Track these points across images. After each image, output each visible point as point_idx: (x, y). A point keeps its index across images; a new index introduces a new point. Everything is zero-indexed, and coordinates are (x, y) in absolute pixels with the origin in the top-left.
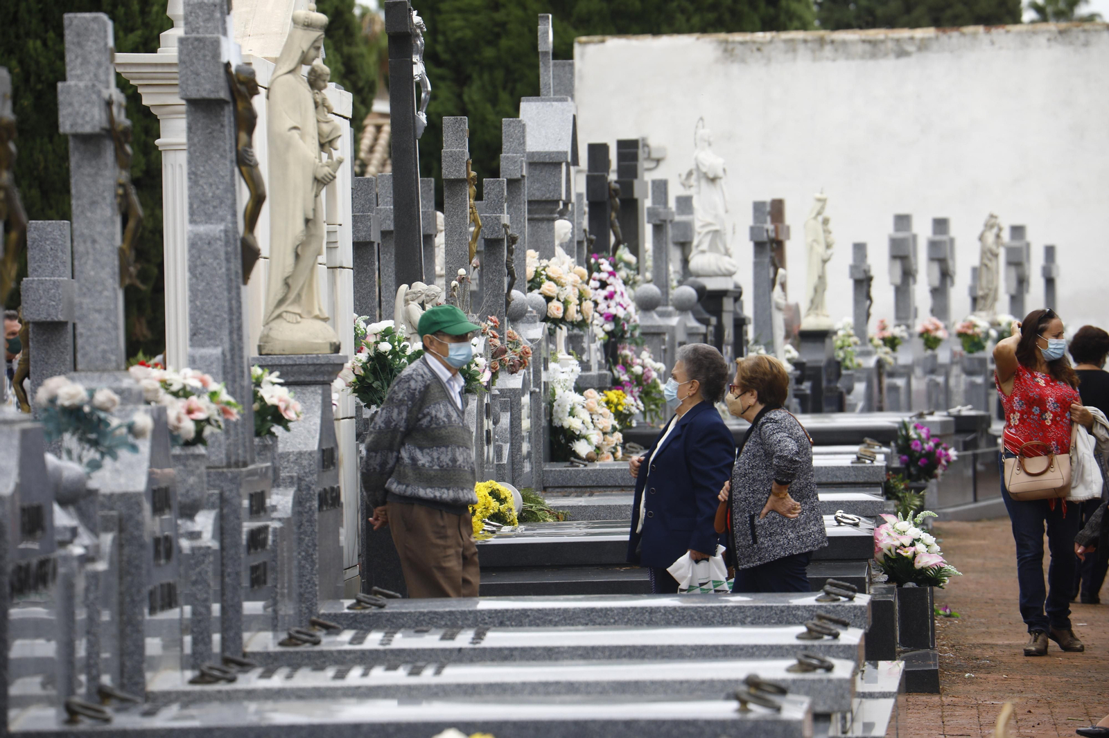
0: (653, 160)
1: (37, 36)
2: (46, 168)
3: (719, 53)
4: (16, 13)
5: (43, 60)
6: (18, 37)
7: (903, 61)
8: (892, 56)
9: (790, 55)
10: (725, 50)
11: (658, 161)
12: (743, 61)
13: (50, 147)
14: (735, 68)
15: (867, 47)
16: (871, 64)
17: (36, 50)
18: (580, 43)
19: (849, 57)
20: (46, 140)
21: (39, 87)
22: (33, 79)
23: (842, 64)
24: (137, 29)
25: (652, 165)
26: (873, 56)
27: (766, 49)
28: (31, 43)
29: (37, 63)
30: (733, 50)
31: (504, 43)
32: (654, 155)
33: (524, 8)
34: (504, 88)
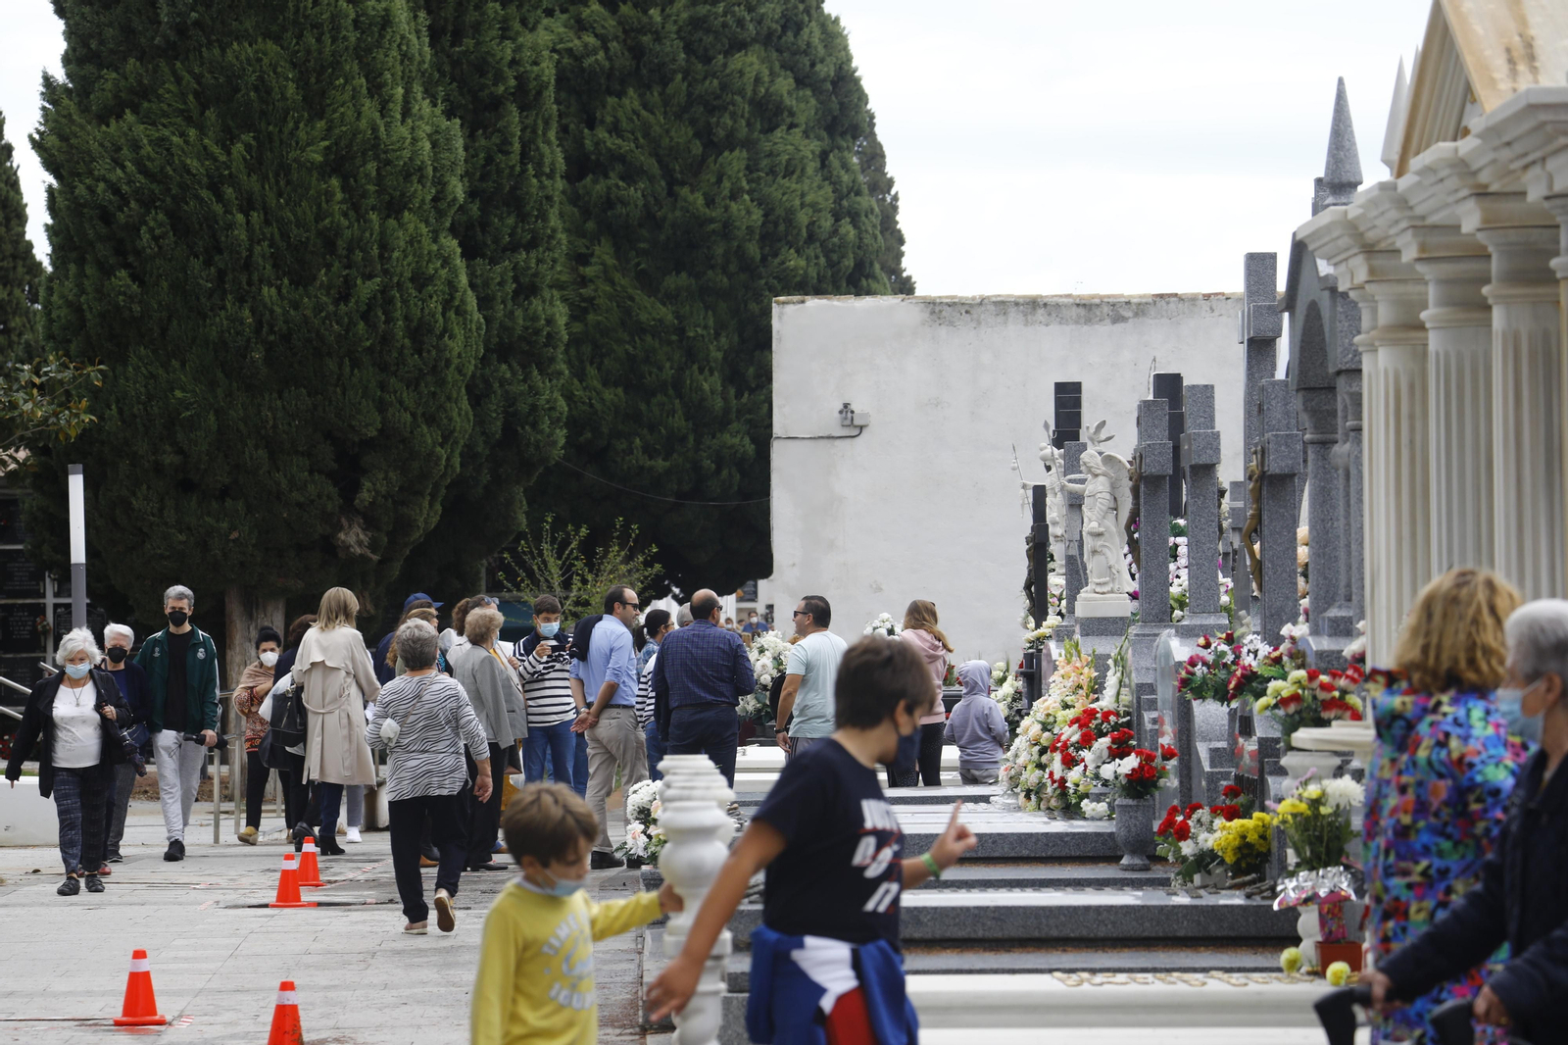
0: (856, 426)
1: (270, 285)
2: (275, 427)
3: (926, 315)
4: (250, 256)
5: (278, 310)
6: (250, 284)
7: (1119, 326)
8: (1108, 321)
9: (1001, 319)
10: (933, 312)
11: (861, 428)
12: (951, 324)
13: (279, 402)
14: (943, 331)
15: (1082, 311)
16: (1086, 328)
17: (271, 297)
18: (778, 303)
19: (1062, 321)
20: (275, 395)
21: (272, 338)
22: (265, 330)
23: (1055, 328)
24: (376, 276)
25: (855, 432)
26: (1088, 321)
27: (975, 312)
28: (265, 289)
29: (272, 312)
30: (941, 311)
31: (591, 317)
32: (857, 422)
33: (612, 283)
34: (592, 363)
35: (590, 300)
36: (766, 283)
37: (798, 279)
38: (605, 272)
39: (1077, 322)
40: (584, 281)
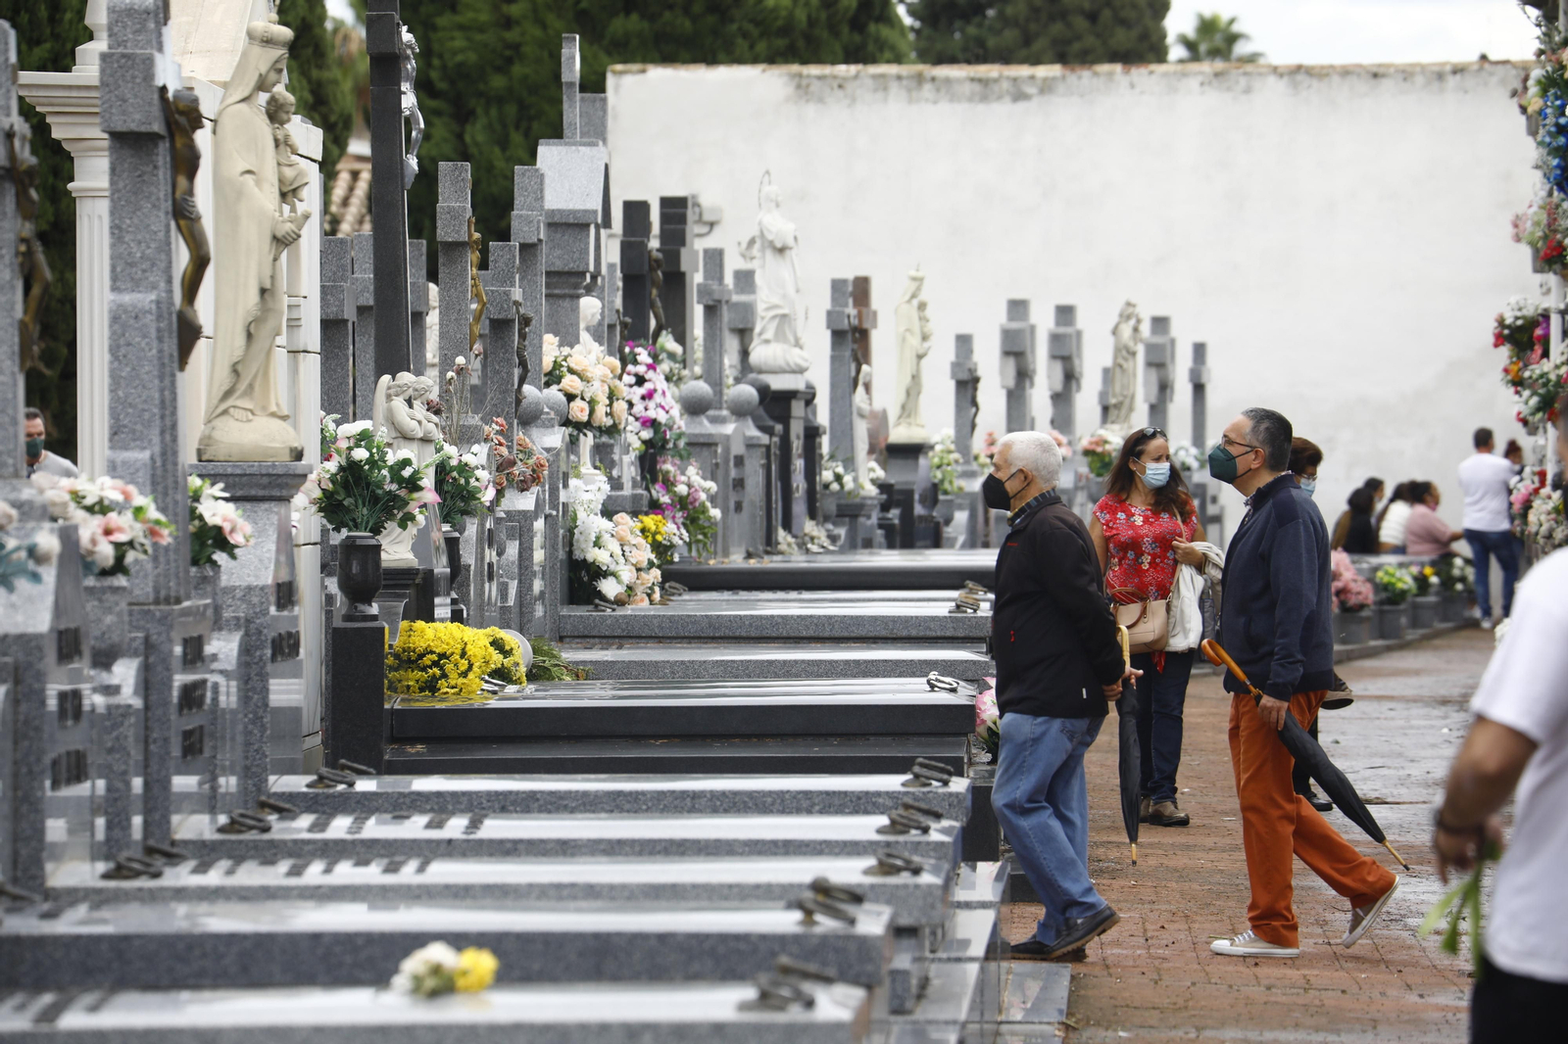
0: (706, 223)
3: (790, 90)
7: (1021, 106)
8: (1007, 99)
9: (880, 95)
10: (799, 87)
11: (712, 225)
12: (821, 100)
14: (811, 110)
15: (977, 87)
16: (981, 108)
18: (614, 72)
19: (954, 98)
23: (945, 108)
24: (45, 41)
25: (705, 229)
26: (984, 98)
27: (850, 86)
30: (808, 86)
31: (517, 70)
32: (707, 217)
33: (544, 26)
34: (517, 128)
35: (516, 47)
36: (740, 29)
37: (780, 23)
38: (535, 10)
39: (970, 99)
40: (508, 23)
